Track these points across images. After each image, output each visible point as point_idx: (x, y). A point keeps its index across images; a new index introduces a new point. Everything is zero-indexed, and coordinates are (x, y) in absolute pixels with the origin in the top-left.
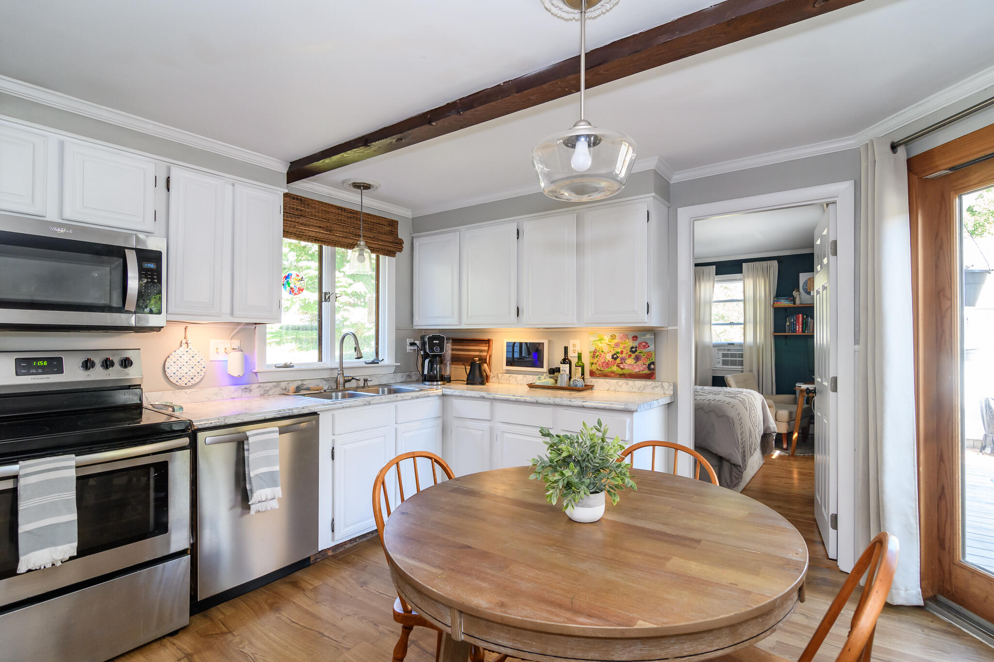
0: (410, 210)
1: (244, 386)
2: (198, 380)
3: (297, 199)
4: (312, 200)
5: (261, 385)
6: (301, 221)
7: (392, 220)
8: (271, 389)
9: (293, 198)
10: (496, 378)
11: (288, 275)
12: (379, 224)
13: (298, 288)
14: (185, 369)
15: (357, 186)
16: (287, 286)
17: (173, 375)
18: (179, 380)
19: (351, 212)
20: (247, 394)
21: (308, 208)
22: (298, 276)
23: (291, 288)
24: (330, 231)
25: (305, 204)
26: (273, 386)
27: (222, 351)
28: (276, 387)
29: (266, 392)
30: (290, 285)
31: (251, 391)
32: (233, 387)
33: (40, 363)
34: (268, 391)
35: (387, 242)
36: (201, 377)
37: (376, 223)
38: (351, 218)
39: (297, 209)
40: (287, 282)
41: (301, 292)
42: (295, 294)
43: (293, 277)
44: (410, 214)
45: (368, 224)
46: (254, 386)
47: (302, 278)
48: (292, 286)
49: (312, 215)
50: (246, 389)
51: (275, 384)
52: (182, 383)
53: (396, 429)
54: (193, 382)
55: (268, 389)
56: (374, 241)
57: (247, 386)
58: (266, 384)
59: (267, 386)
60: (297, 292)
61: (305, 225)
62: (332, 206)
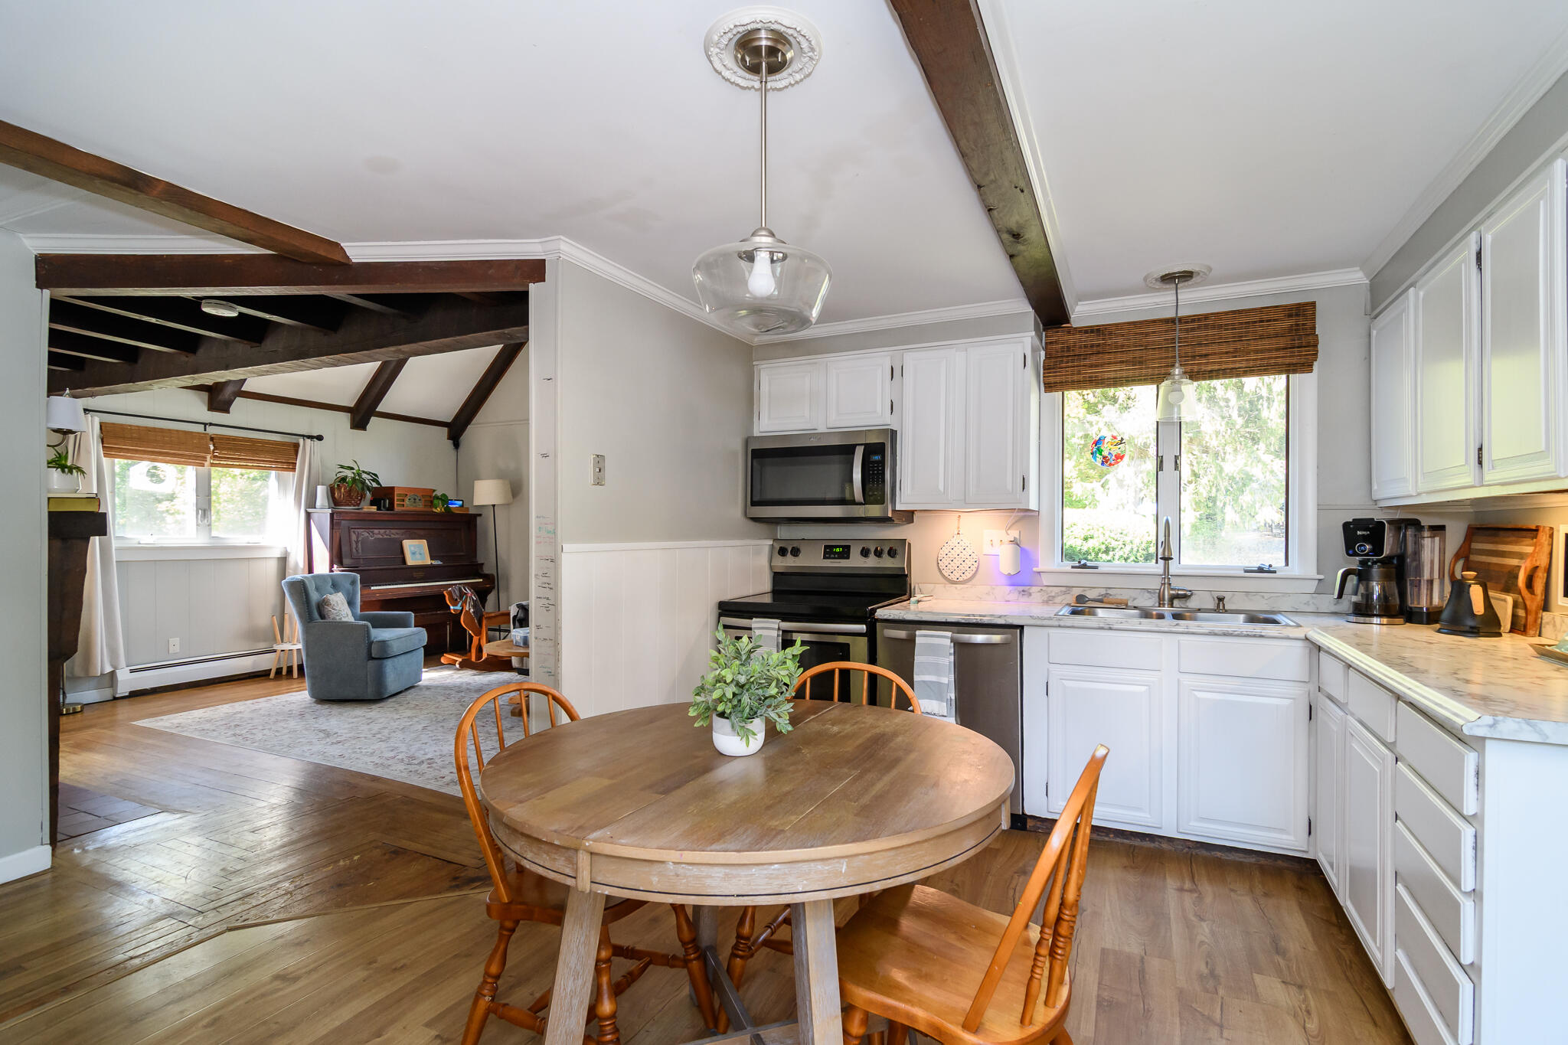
0: (1358, 268)
1: (1021, 588)
2: (969, 576)
3: (1092, 331)
4: (1117, 325)
5: (1044, 588)
6: (1087, 362)
7: (1299, 304)
8: (1058, 596)
9: (1086, 332)
10: (1551, 626)
11: (1100, 439)
12: (1262, 321)
13: (1115, 456)
14: (957, 562)
15: (1168, 279)
16: (1098, 455)
17: (944, 567)
18: (950, 574)
19: (1193, 321)
20: (1025, 599)
21: (1110, 339)
22: (1115, 438)
23: (1104, 457)
24: (1141, 363)
25: (1104, 334)
26: (1061, 591)
27: (996, 542)
28: (1065, 593)
29: (1051, 598)
30: (1103, 453)
31: (1030, 594)
32: (1009, 588)
33: (838, 550)
34: (1053, 597)
35: (1270, 350)
36: (973, 572)
37: (1255, 322)
38: (1193, 329)
39: (1092, 346)
40: (1098, 449)
41: (1119, 460)
42: (1111, 465)
43: (1106, 440)
44: (1360, 274)
45: (1232, 329)
46: (1034, 589)
47: (1122, 439)
48: (1105, 453)
49: (1116, 347)
50: (1023, 591)
51: (1063, 589)
52: (953, 577)
53: (1178, 680)
54: (964, 577)
55: (1053, 594)
56: (1235, 357)
57: (1026, 588)
58: (1051, 588)
59: (1051, 592)
60: (1113, 462)
61: (1096, 366)
62: (1154, 321)
